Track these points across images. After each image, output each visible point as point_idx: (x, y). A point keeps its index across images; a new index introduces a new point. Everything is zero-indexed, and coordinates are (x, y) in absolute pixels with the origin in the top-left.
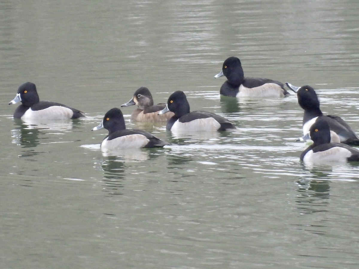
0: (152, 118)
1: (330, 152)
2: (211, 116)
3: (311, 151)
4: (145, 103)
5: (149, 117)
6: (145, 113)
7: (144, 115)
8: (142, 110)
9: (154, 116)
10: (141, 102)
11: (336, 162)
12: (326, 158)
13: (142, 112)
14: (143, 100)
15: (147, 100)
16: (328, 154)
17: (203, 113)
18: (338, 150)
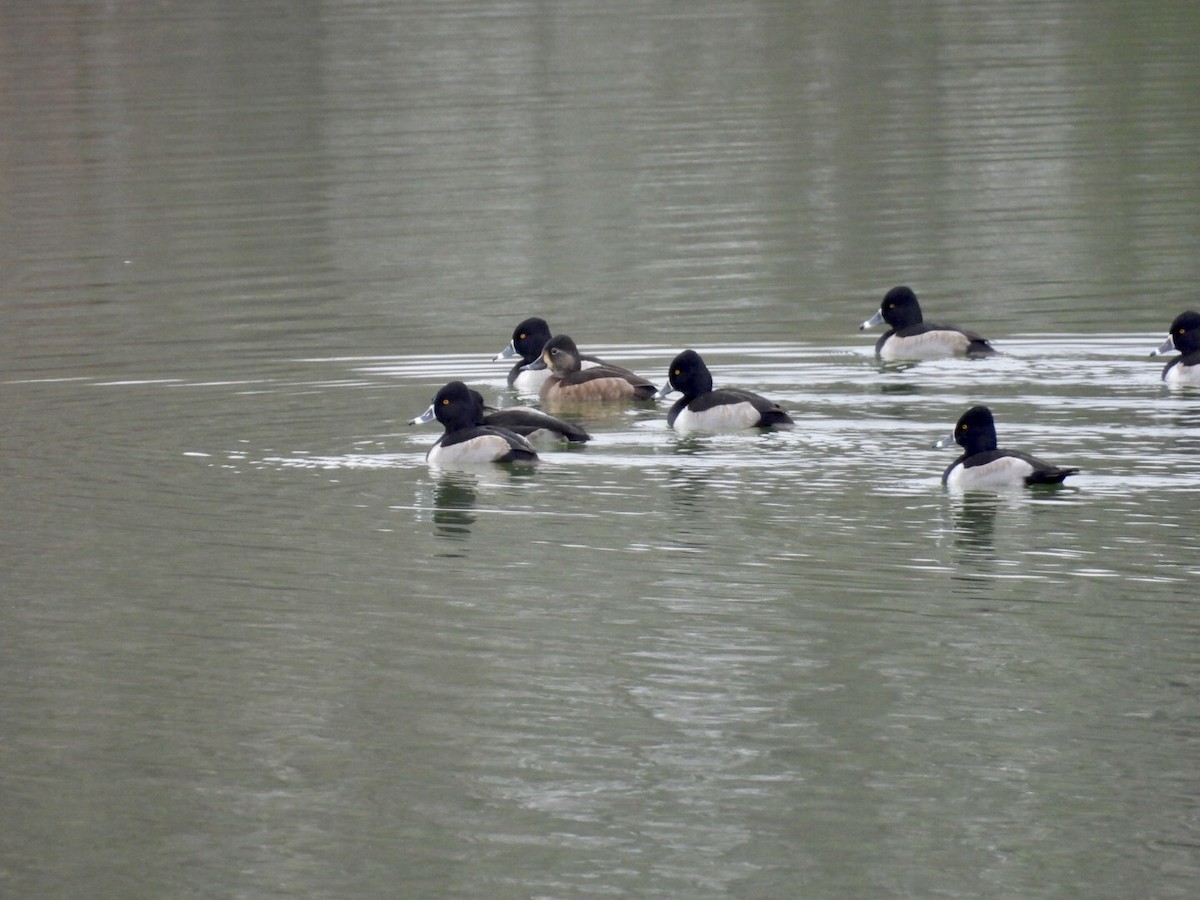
0: (573, 395)
1: (994, 467)
2: (747, 399)
3: (961, 466)
4: (565, 366)
5: (569, 393)
6: (561, 386)
7: (560, 390)
8: (559, 379)
9: (577, 392)
10: (559, 363)
11: (1004, 485)
12: (987, 479)
13: (558, 383)
14: (561, 358)
15: (569, 359)
16: (990, 471)
17: (732, 393)
18: (1009, 463)
